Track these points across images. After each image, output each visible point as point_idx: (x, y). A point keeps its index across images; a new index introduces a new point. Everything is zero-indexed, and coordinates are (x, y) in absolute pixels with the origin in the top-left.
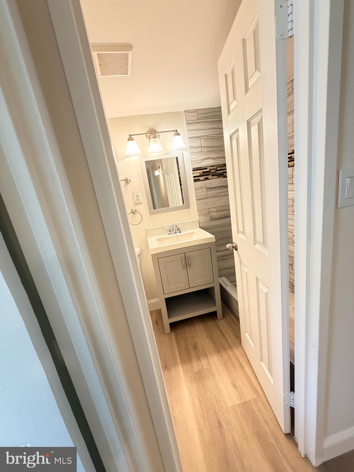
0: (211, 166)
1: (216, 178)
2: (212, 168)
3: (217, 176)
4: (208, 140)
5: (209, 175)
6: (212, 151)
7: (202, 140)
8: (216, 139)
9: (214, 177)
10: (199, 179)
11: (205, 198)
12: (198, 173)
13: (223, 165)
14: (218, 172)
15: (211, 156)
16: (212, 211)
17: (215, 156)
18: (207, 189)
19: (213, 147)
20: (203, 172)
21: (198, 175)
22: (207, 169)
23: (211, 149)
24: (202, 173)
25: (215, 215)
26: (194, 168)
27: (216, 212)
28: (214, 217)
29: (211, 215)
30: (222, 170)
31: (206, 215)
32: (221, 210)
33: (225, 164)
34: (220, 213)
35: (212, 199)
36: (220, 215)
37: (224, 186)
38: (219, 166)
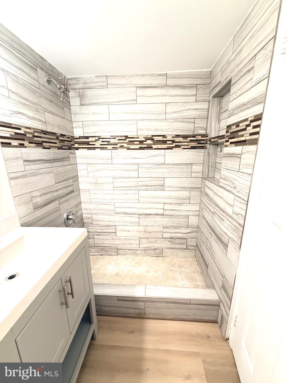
0: (27, 128)
1: (34, 147)
2: (28, 130)
3: (35, 145)
4: (17, 84)
5: (23, 140)
6: (26, 105)
8: (29, 90)
9: (32, 145)
10: (10, 144)
11: (24, 176)
12: (8, 132)
13: (40, 131)
14: (36, 139)
15: (24, 112)
16: (34, 195)
17: (30, 114)
18: (25, 161)
19: (26, 99)
20: (16, 133)
21: (8, 135)
22: (20, 129)
24: (13, 134)
25: (39, 200)
27: (40, 196)
28: (38, 204)
29: (34, 202)
30: (41, 137)
31: (28, 203)
32: (46, 192)
33: (42, 131)
34: (45, 198)
35: (33, 178)
36: (45, 199)
37: (45, 160)
38: (36, 130)
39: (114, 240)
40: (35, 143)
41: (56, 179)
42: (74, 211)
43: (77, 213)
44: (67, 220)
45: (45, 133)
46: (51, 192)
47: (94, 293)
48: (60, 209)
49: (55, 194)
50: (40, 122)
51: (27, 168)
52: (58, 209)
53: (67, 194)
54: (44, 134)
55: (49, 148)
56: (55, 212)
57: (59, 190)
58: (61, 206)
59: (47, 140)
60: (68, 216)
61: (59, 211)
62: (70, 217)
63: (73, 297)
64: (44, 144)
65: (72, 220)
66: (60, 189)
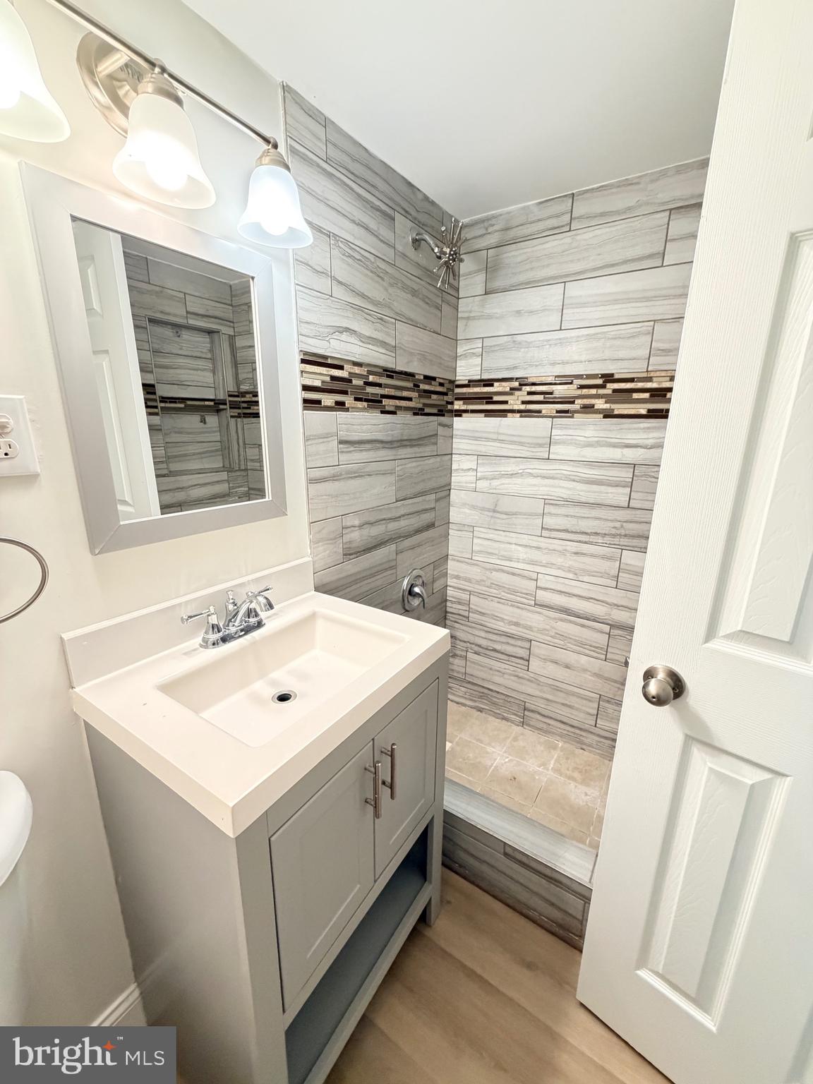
0: (356, 364)
1: (363, 409)
2: (357, 370)
3: (365, 404)
4: (350, 260)
5: (345, 393)
6: (360, 309)
7: (336, 252)
8: (372, 272)
9: (359, 404)
10: (319, 402)
11: (334, 478)
12: (319, 376)
13: (381, 371)
14: (370, 390)
15: (354, 326)
16: (349, 524)
17: (366, 329)
18: (341, 442)
19: (363, 296)
20: (333, 378)
21: (318, 383)
22: (341, 368)
23: (358, 301)
24: (328, 379)
25: (356, 537)
26: (306, 353)
27: (361, 526)
28: (353, 545)
29: (346, 538)
30: (379, 385)
31: (334, 541)
32: (372, 519)
33: (386, 370)
34: (369, 533)
35: (352, 482)
36: (369, 536)
37: (382, 442)
38: (374, 369)
39: (521, 680)
40: (366, 400)
41: (397, 490)
42: (427, 577)
43: (433, 582)
44: (409, 596)
45: (390, 373)
46: (384, 522)
47: (445, 803)
48: (396, 565)
49: (393, 526)
50: (384, 348)
51: (343, 458)
52: (393, 563)
53: (418, 531)
54: (389, 376)
55: (393, 413)
56: (386, 570)
57: (402, 518)
58: (400, 557)
59: (393, 392)
60: (412, 586)
61: (394, 571)
62: (417, 590)
63: (392, 797)
64: (385, 402)
65: (420, 599)
66: (403, 516)
